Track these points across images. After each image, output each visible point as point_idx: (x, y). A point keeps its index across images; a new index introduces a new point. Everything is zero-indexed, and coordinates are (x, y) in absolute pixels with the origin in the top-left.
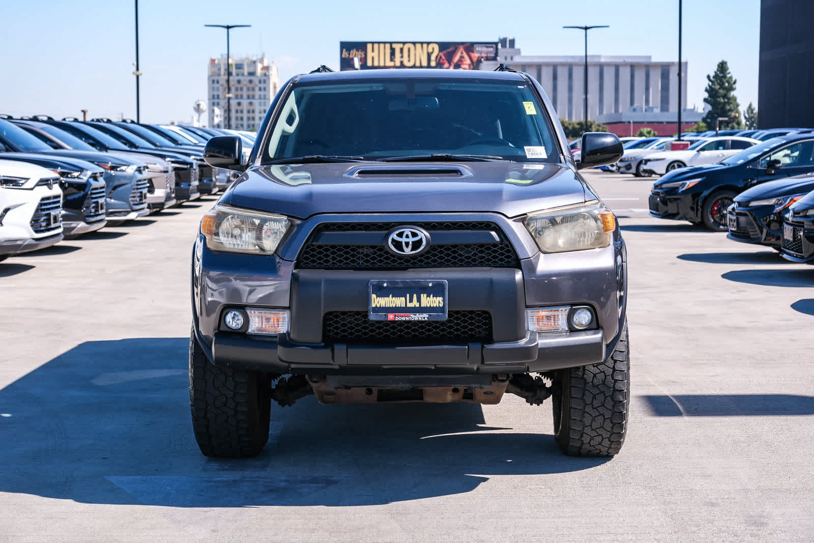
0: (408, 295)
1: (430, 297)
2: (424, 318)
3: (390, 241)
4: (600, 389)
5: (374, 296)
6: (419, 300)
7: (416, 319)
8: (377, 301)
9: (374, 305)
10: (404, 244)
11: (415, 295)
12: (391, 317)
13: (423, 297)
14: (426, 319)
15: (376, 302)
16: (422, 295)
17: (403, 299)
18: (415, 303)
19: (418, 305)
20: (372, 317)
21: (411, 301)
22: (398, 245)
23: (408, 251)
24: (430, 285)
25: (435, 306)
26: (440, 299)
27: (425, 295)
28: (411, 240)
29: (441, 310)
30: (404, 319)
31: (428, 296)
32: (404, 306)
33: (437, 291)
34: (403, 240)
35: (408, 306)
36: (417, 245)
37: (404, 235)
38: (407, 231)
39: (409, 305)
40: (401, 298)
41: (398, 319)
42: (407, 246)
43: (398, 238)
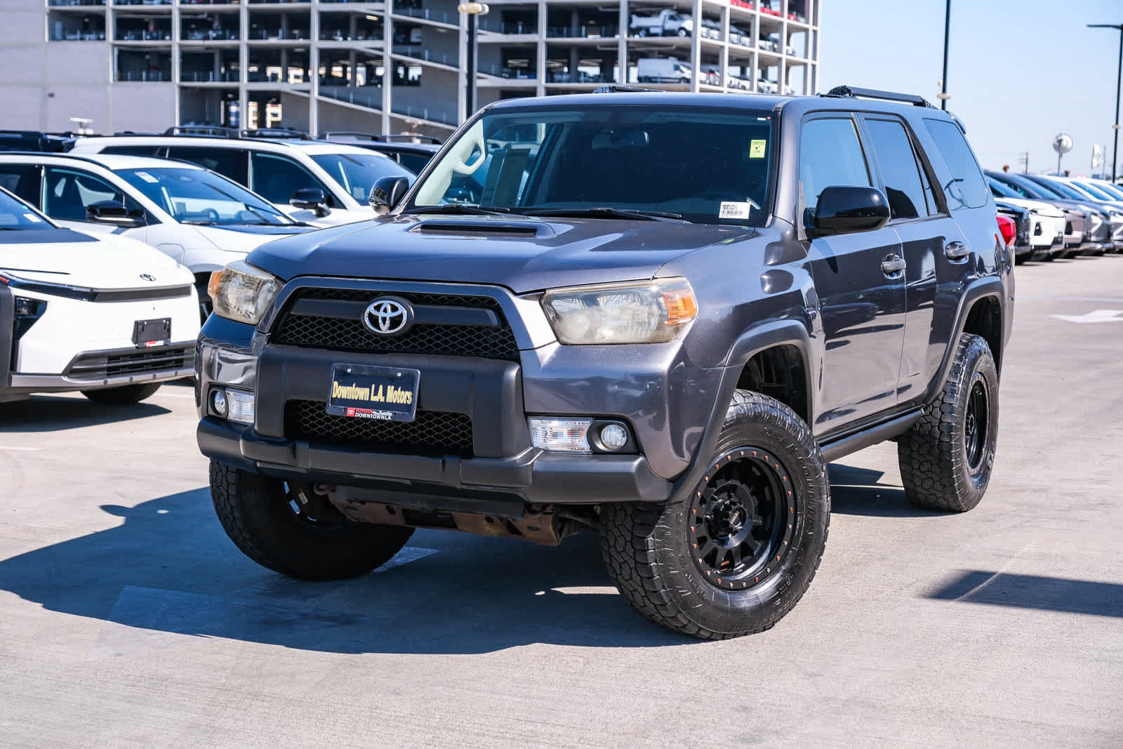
0: (373, 386)
1: (397, 390)
2: (387, 417)
3: (366, 314)
5: (336, 384)
6: (385, 394)
7: (378, 417)
8: (340, 391)
9: (334, 396)
10: (380, 318)
11: (381, 387)
12: (351, 412)
13: (390, 389)
14: (389, 418)
15: (337, 391)
16: (389, 387)
17: (367, 390)
18: (379, 398)
19: (382, 400)
20: (330, 410)
21: (376, 394)
22: (374, 320)
23: (385, 329)
24: (399, 375)
25: (402, 402)
26: (409, 394)
27: (393, 387)
28: (390, 314)
29: (406, 408)
30: (364, 416)
31: (396, 389)
32: (368, 399)
33: (405, 384)
34: (381, 314)
35: (371, 400)
36: (395, 322)
37: (382, 308)
38: (387, 304)
39: (374, 399)
40: (365, 389)
41: (358, 415)
42: (384, 322)
43: (375, 312)
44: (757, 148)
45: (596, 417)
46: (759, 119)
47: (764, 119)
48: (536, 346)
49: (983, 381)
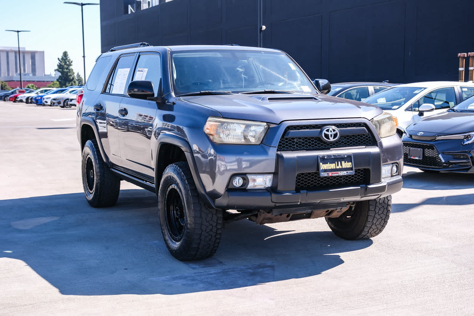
0: (336, 162)
1: (346, 162)
3: (323, 135)
5: (321, 164)
6: (341, 165)
7: (341, 175)
9: (321, 169)
10: (330, 135)
11: (339, 162)
12: (330, 174)
13: (343, 162)
14: (346, 174)
15: (323, 167)
17: (334, 164)
18: (340, 167)
19: (341, 167)
20: (322, 175)
21: (338, 165)
22: (327, 136)
23: (332, 139)
24: (346, 156)
25: (348, 167)
26: (350, 163)
27: (344, 162)
28: (333, 133)
29: (351, 169)
30: (336, 175)
31: (345, 162)
32: (335, 168)
34: (329, 133)
35: (337, 168)
36: (335, 135)
37: (330, 131)
38: (330, 129)
41: (333, 175)
43: (327, 133)
45: (392, 163)
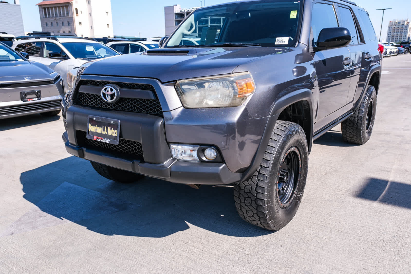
0: (103, 127)
1: (112, 129)
2: (108, 141)
4: (249, 195)
5: (90, 125)
6: (107, 131)
7: (105, 142)
8: (93, 129)
9: (89, 130)
10: (106, 95)
11: (106, 127)
12: (95, 138)
13: (109, 128)
14: (109, 142)
16: (109, 127)
19: (106, 134)
20: (88, 136)
21: (104, 131)
22: (104, 95)
23: (108, 100)
24: (112, 122)
25: (113, 135)
26: (116, 131)
27: (110, 128)
28: (110, 93)
29: (115, 138)
30: (100, 140)
32: (101, 133)
33: (114, 127)
34: (106, 93)
36: (112, 96)
37: (107, 90)
38: (109, 88)
39: (104, 133)
40: (100, 128)
41: (98, 140)
42: (108, 96)
43: (104, 92)
44: (293, 14)
45: (201, 145)
46: (295, 2)
47: (297, 2)
48: (170, 110)
49: (372, 101)
